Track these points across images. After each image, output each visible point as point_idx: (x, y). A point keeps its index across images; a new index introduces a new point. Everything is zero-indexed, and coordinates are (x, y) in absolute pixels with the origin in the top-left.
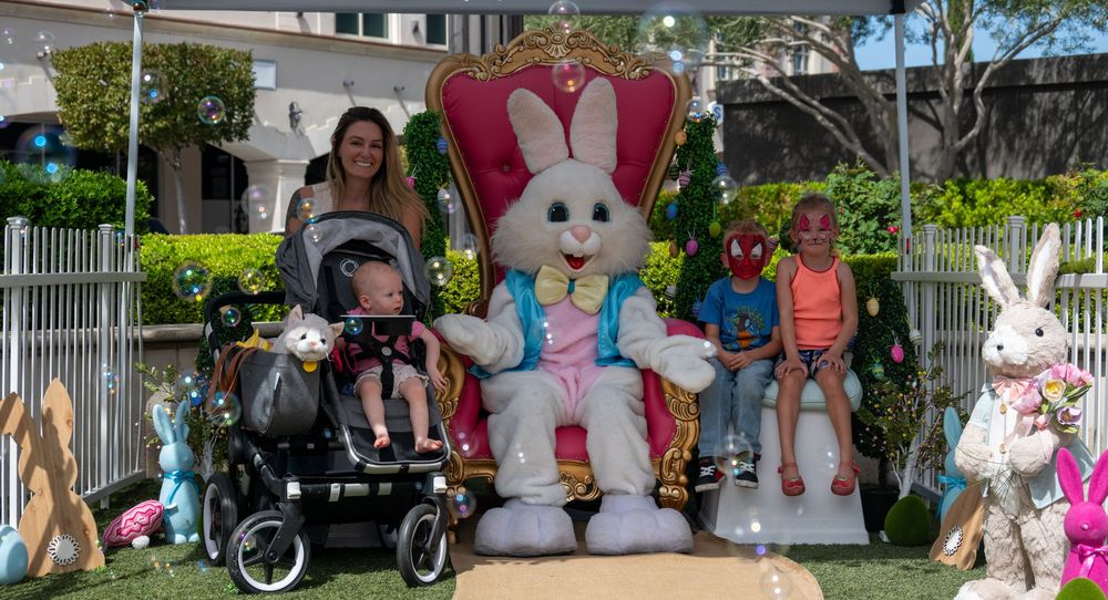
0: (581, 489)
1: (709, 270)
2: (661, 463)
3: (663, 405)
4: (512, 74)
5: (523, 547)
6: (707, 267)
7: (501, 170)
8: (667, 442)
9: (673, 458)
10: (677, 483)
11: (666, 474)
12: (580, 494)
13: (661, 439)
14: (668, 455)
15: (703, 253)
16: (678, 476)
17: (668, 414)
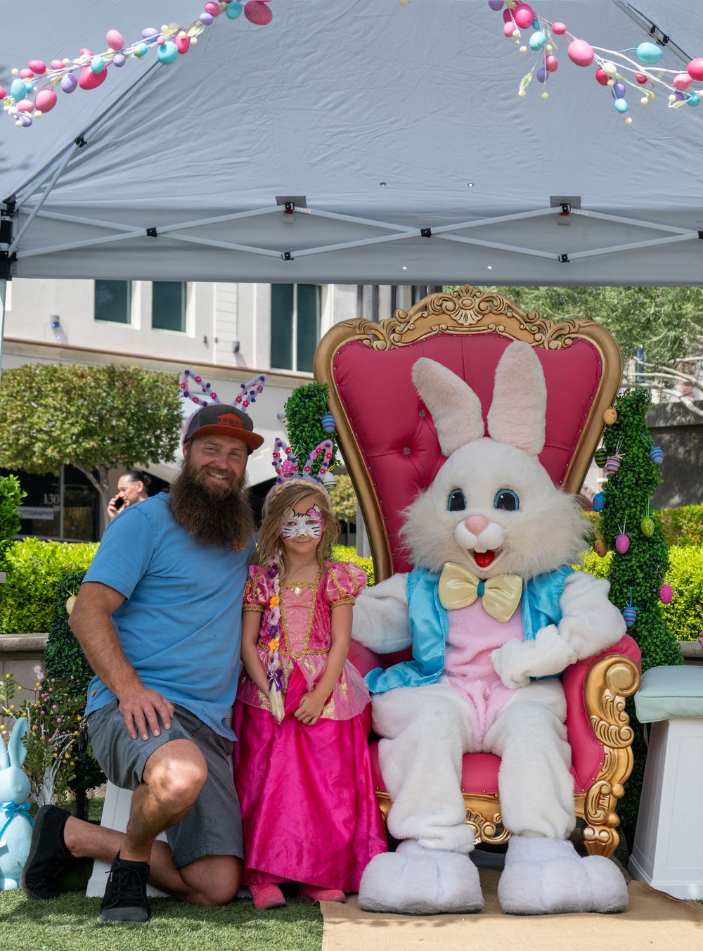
0: (489, 830)
1: (642, 571)
2: (586, 799)
3: (589, 727)
4: (414, 343)
5: (417, 903)
6: (640, 567)
7: (401, 453)
8: (594, 774)
9: (600, 793)
10: (605, 823)
11: (592, 812)
12: (488, 836)
13: (586, 769)
14: (594, 790)
15: (636, 551)
16: (607, 816)
17: (596, 740)
